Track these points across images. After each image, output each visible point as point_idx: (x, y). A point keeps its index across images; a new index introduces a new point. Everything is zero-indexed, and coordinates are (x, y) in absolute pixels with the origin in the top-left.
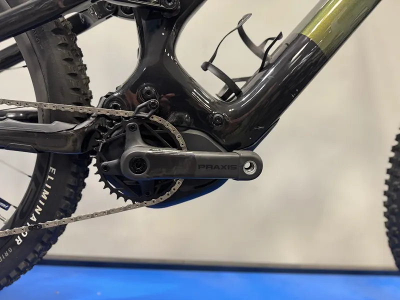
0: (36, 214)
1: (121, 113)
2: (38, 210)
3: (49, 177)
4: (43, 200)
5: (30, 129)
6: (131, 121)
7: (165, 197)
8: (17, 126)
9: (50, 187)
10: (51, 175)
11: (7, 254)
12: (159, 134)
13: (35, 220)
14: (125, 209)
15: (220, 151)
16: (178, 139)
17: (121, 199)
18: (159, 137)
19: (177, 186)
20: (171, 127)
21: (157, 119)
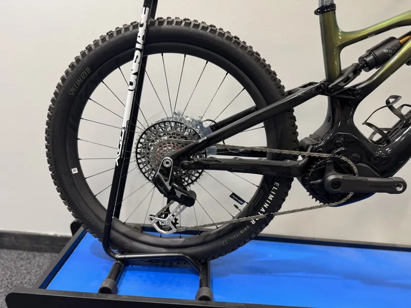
0: (264, 208)
1: (325, 155)
2: (266, 205)
3: (274, 188)
4: (269, 200)
5: (276, 164)
6: (329, 160)
7: (342, 201)
8: (269, 162)
9: (274, 193)
10: (276, 187)
11: (246, 229)
12: (344, 166)
13: (264, 211)
14: (320, 207)
15: (378, 177)
16: (354, 169)
17: (318, 201)
18: (343, 168)
19: (350, 195)
20: (351, 163)
21: (343, 158)
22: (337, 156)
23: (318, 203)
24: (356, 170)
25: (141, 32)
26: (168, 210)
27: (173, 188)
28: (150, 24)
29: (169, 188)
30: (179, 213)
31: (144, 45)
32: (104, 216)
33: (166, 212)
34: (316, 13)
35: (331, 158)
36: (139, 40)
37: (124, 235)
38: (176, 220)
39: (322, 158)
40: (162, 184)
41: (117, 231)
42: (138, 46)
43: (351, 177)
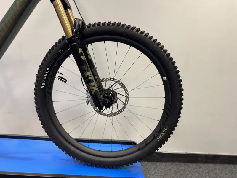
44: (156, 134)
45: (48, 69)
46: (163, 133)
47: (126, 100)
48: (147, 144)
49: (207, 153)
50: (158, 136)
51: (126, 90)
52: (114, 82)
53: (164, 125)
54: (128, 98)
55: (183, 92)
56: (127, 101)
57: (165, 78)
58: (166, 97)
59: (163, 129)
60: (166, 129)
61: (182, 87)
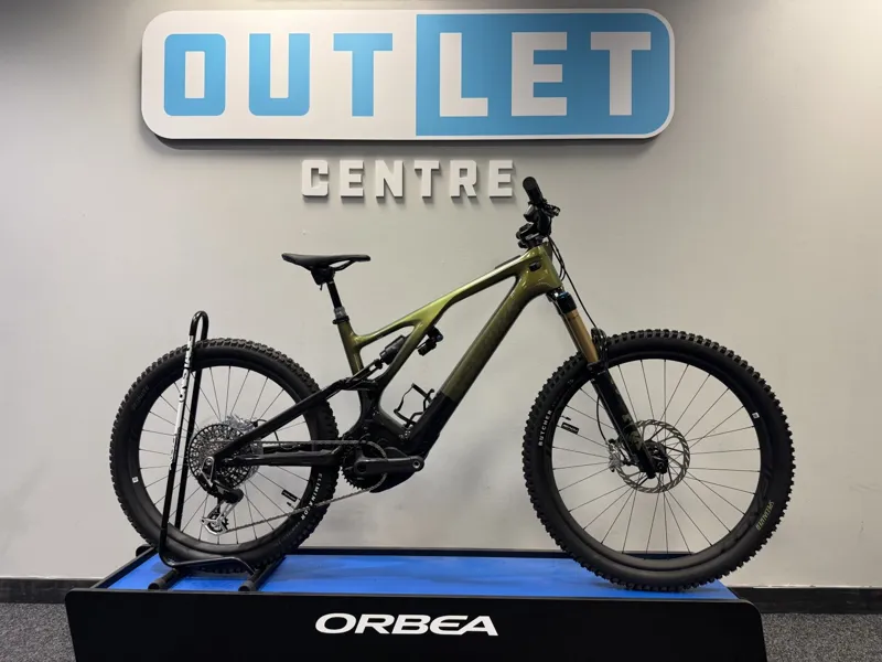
0: (312, 501)
1: (353, 442)
2: (313, 498)
4: (315, 492)
5: (308, 455)
6: (358, 446)
7: (378, 485)
9: (319, 485)
10: (319, 478)
13: (311, 504)
14: (358, 493)
17: (356, 487)
18: (373, 452)
20: (378, 447)
21: (370, 443)
22: (364, 442)
23: (356, 490)
24: (384, 454)
25: (188, 354)
26: (219, 510)
27: (215, 484)
28: (196, 347)
29: (211, 485)
30: (228, 513)
31: (191, 364)
32: (160, 522)
33: (216, 513)
34: (335, 322)
35: (359, 444)
36: (187, 361)
37: (181, 543)
38: (226, 520)
39: (352, 445)
40: (205, 482)
41: (175, 539)
42: (186, 366)
43: (380, 459)
44: (752, 518)
45: (549, 412)
46: (765, 516)
47: (685, 460)
48: (737, 540)
49: (867, 587)
50: (756, 521)
51: (682, 440)
52: (660, 428)
53: (765, 500)
54: (689, 455)
55: (791, 437)
56: (687, 461)
57: (757, 415)
58: (762, 448)
59: (765, 507)
60: (770, 507)
61: (789, 429)
